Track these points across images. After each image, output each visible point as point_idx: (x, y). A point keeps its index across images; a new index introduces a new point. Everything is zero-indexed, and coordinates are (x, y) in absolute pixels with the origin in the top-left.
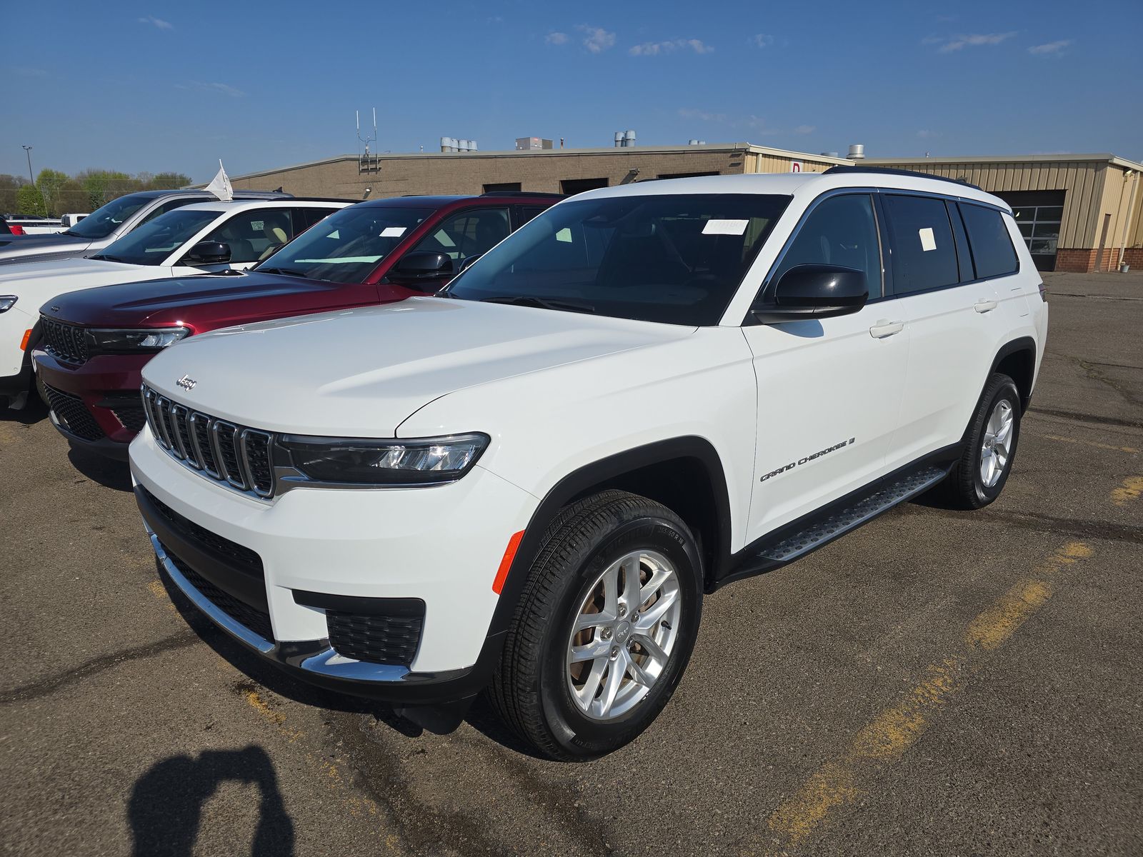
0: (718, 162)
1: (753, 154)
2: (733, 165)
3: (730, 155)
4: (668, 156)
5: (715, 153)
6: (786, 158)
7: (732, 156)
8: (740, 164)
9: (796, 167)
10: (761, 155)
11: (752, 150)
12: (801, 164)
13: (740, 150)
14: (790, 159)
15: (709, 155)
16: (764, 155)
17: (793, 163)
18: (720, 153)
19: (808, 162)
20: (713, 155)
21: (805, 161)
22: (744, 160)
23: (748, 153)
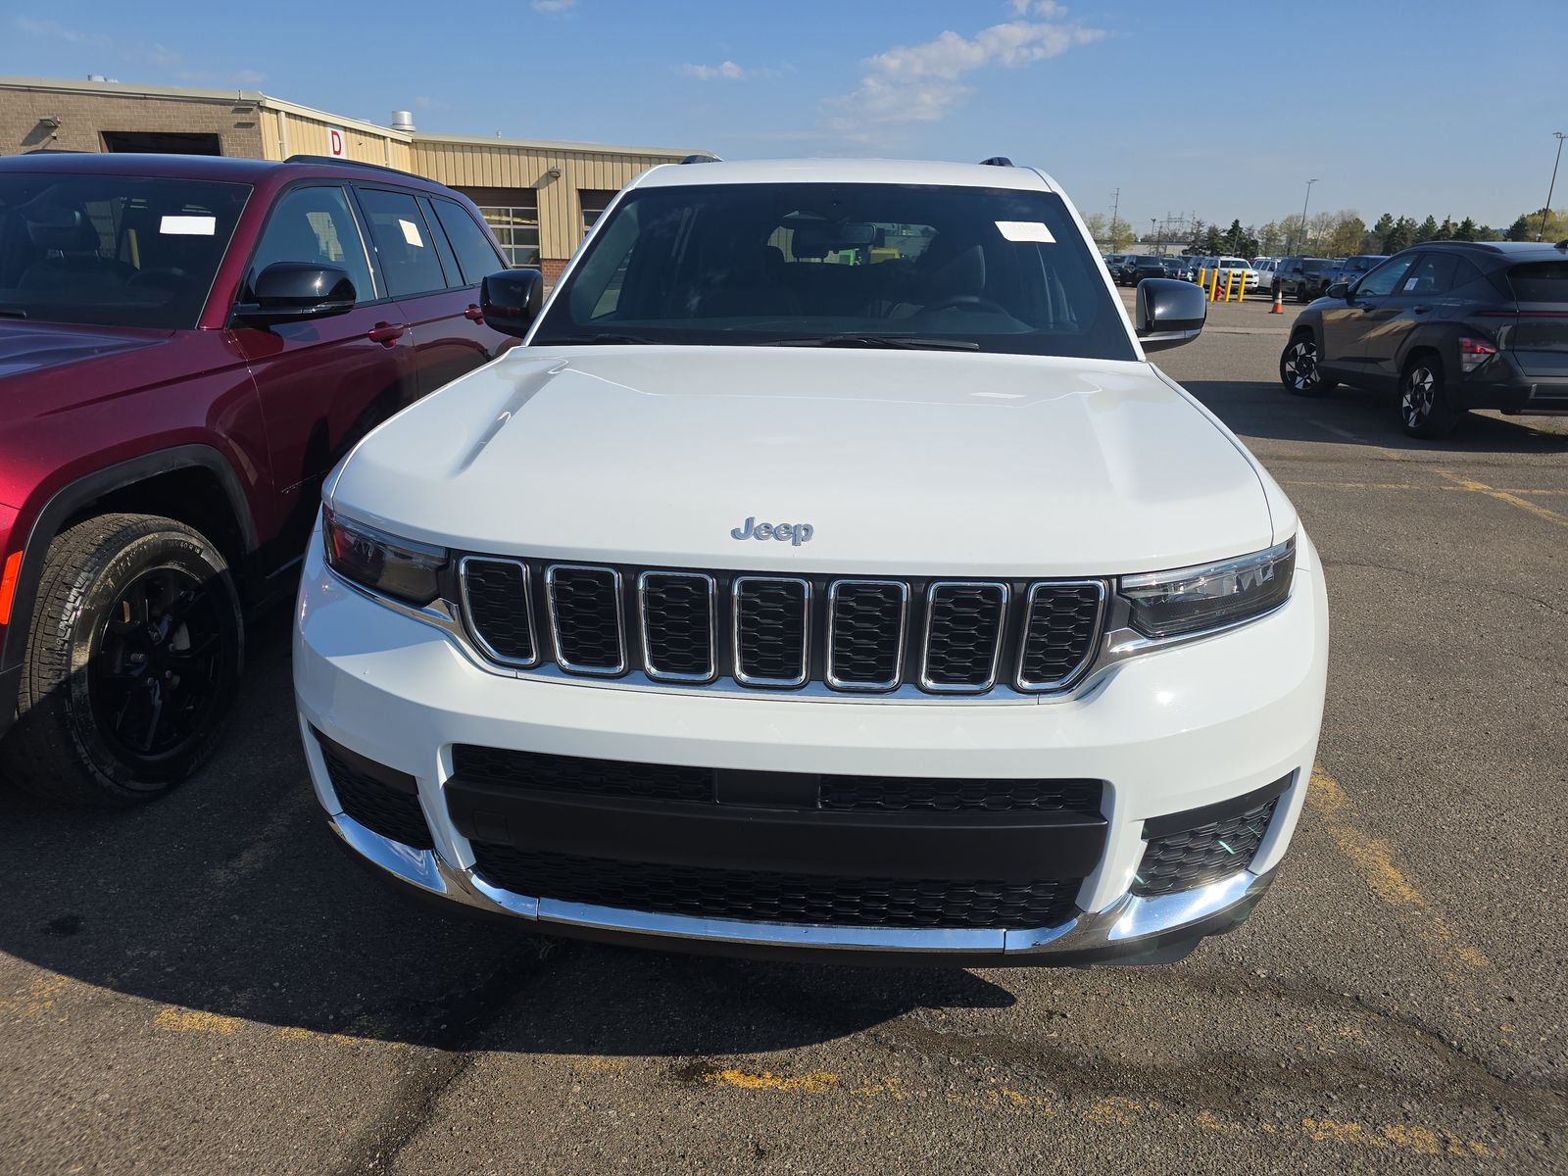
0: (212, 117)
1: (270, 110)
2: (239, 125)
3: (232, 108)
4: (115, 100)
5: (204, 103)
6: (319, 122)
7: (237, 111)
8: (252, 125)
9: (335, 137)
10: (283, 114)
11: (269, 104)
12: (341, 133)
13: (246, 102)
14: (325, 124)
15: (194, 105)
16: (288, 114)
17: (329, 130)
18: (214, 103)
19: (351, 130)
20: (202, 105)
21: (345, 129)
22: (259, 119)
23: (262, 108)
